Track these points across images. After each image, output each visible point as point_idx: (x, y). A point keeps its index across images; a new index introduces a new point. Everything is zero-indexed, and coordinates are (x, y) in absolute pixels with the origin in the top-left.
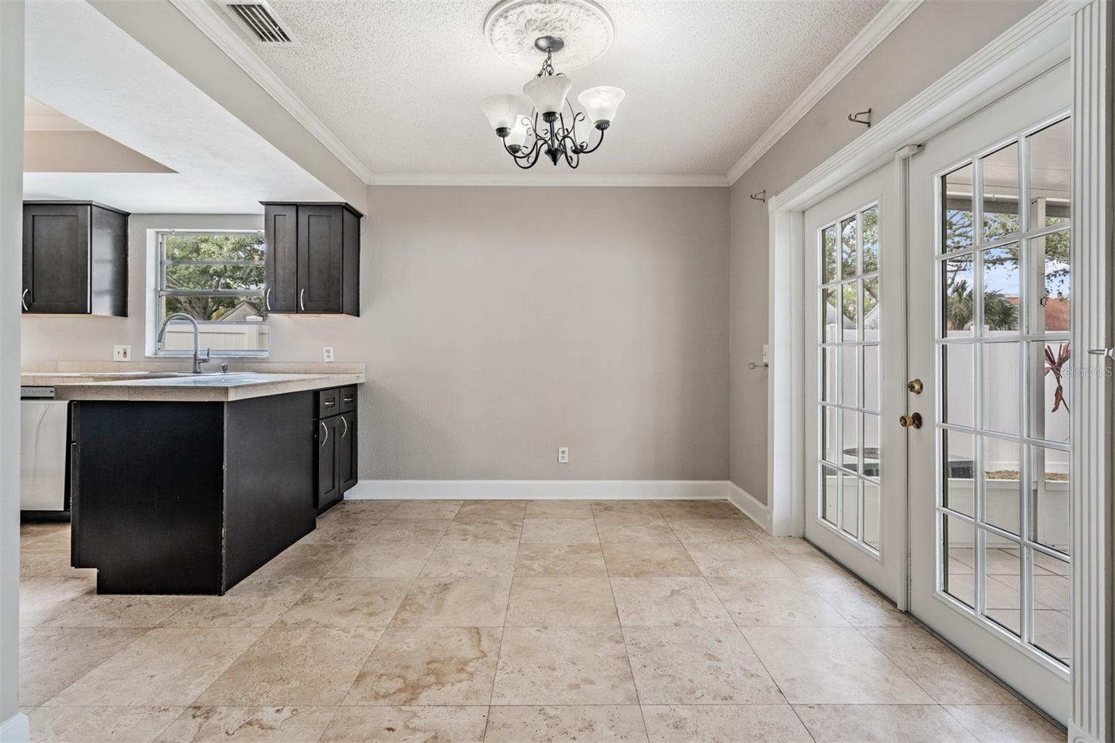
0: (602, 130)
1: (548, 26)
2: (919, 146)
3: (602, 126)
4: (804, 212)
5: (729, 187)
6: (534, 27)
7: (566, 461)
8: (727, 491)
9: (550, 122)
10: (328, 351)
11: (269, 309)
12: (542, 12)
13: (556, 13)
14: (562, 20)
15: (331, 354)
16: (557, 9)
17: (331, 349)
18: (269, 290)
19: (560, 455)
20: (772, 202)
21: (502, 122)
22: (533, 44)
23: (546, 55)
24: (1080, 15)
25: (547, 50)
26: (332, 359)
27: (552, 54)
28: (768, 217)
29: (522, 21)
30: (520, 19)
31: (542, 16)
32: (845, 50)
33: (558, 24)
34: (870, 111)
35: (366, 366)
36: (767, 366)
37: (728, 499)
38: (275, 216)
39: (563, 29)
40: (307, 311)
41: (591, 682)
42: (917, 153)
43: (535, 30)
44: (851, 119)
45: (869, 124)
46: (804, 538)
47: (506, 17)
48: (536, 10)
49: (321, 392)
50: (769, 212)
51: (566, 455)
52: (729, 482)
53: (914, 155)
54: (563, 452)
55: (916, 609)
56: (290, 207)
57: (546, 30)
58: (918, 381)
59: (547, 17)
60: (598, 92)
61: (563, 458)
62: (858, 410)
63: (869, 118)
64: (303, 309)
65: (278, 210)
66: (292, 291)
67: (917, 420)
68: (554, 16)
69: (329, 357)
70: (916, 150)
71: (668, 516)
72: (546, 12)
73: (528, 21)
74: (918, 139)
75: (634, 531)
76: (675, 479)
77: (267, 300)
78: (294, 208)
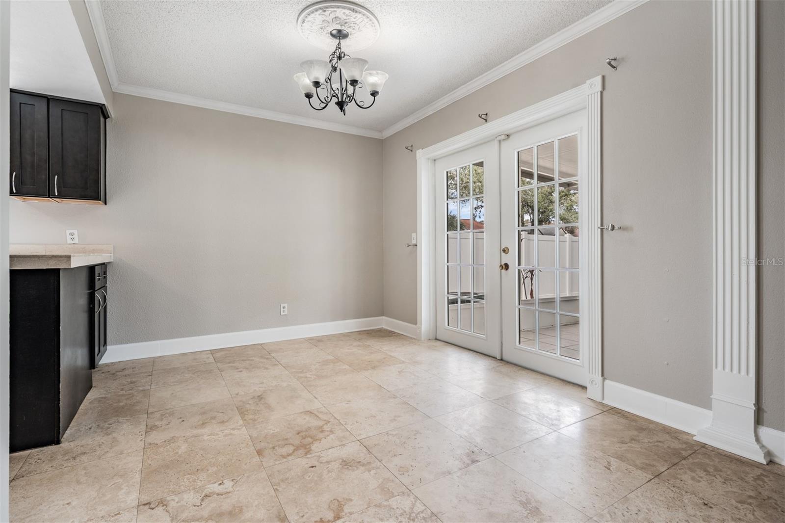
0: (374, 97)
1: (347, 24)
2: (508, 135)
3: (374, 94)
4: (435, 160)
5: (382, 140)
6: (338, 22)
7: (286, 313)
8: (384, 323)
9: (354, 86)
10: (72, 234)
11: (15, 191)
12: (347, 16)
13: (355, 18)
14: (356, 23)
15: (76, 236)
16: (356, 17)
17: (76, 232)
18: (14, 174)
19: (282, 309)
20: (420, 153)
21: (317, 78)
22: (329, 31)
23: (338, 41)
24: (590, 96)
25: (338, 38)
26: (76, 241)
27: (341, 41)
28: (417, 161)
29: (332, 16)
30: (331, 15)
31: (345, 18)
32: (474, 80)
33: (352, 25)
34: (487, 114)
35: (114, 248)
36: (416, 245)
37: (384, 327)
38: (20, 103)
39: (354, 29)
40: (61, 196)
41: (399, 417)
42: (506, 139)
43: (338, 24)
44: (479, 116)
45: (486, 120)
46: (436, 339)
47: (325, 11)
48: (344, 13)
49: (96, 267)
50: (417, 158)
51: (286, 309)
52: (384, 317)
53: (504, 140)
54: (284, 308)
55: (505, 357)
56: (38, 97)
57: (345, 27)
58: (507, 248)
59: (348, 19)
60: (377, 73)
61: (284, 311)
62: (471, 265)
63: (486, 117)
64: (56, 194)
65: (24, 99)
66: (44, 177)
67: (506, 267)
68: (352, 20)
69: (73, 239)
70: (507, 137)
71: (359, 339)
72: (349, 16)
73: (335, 17)
74: (507, 133)
75: (348, 349)
76: (354, 319)
77: (13, 183)
78: (45, 101)
